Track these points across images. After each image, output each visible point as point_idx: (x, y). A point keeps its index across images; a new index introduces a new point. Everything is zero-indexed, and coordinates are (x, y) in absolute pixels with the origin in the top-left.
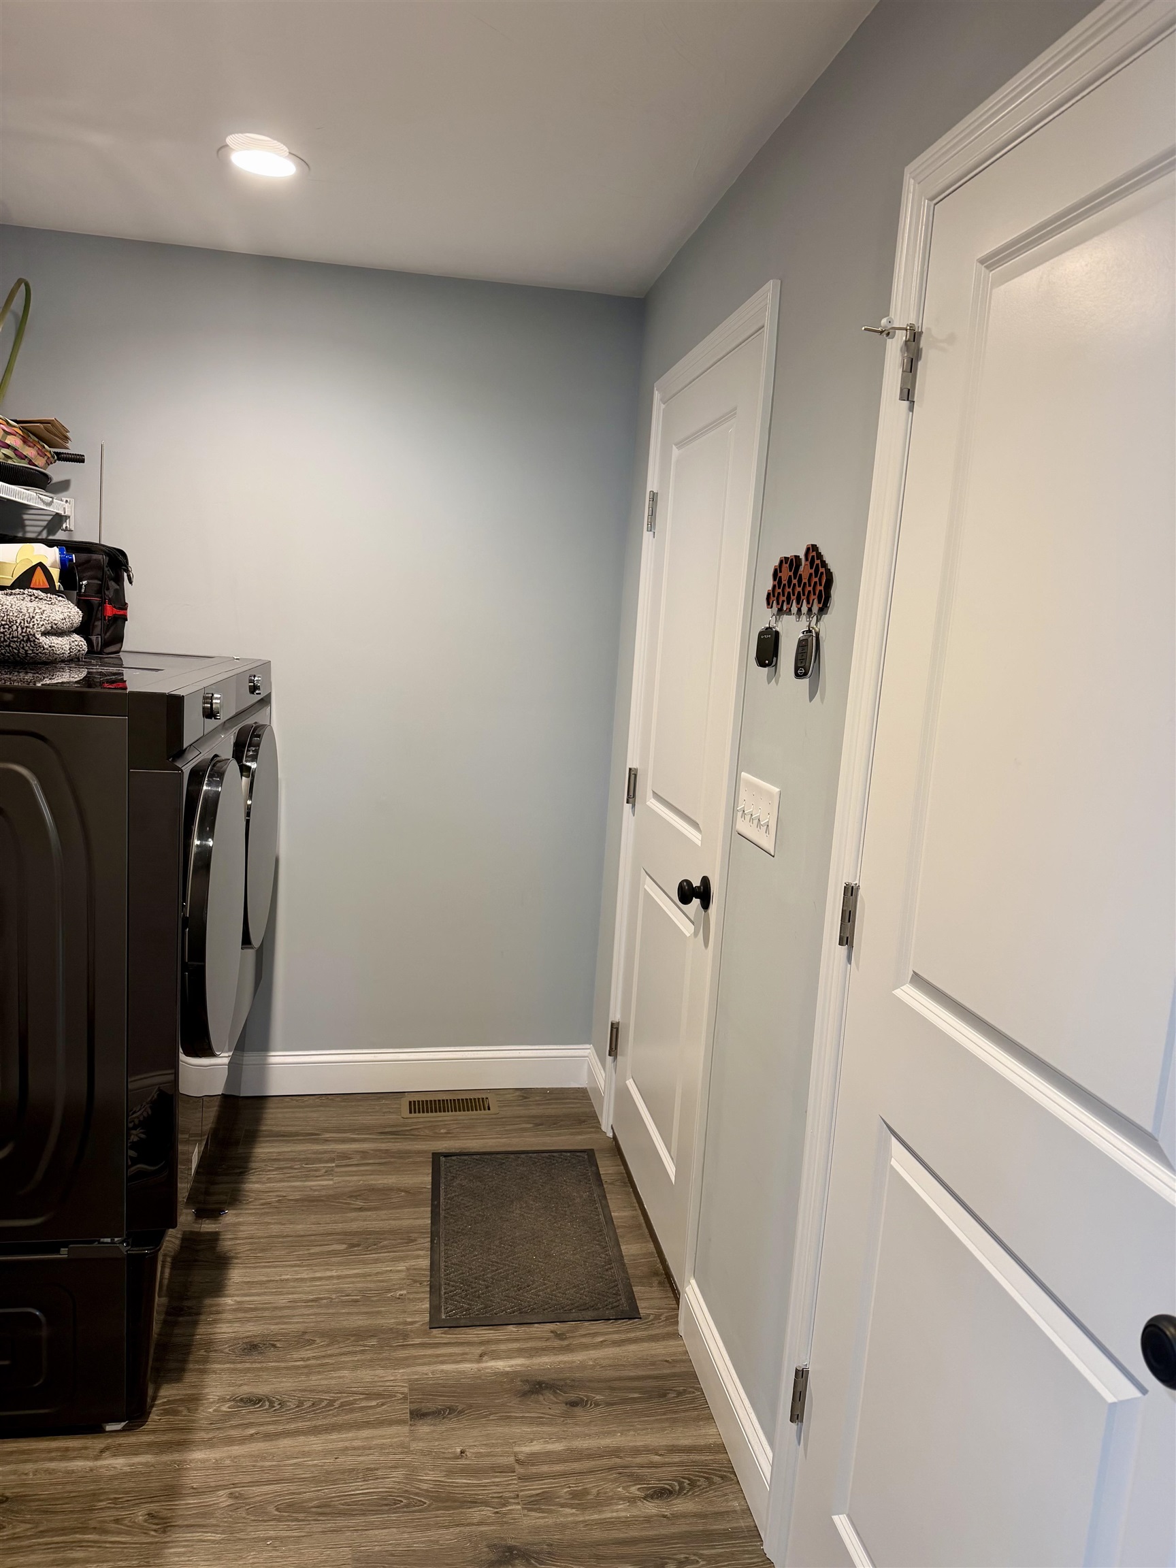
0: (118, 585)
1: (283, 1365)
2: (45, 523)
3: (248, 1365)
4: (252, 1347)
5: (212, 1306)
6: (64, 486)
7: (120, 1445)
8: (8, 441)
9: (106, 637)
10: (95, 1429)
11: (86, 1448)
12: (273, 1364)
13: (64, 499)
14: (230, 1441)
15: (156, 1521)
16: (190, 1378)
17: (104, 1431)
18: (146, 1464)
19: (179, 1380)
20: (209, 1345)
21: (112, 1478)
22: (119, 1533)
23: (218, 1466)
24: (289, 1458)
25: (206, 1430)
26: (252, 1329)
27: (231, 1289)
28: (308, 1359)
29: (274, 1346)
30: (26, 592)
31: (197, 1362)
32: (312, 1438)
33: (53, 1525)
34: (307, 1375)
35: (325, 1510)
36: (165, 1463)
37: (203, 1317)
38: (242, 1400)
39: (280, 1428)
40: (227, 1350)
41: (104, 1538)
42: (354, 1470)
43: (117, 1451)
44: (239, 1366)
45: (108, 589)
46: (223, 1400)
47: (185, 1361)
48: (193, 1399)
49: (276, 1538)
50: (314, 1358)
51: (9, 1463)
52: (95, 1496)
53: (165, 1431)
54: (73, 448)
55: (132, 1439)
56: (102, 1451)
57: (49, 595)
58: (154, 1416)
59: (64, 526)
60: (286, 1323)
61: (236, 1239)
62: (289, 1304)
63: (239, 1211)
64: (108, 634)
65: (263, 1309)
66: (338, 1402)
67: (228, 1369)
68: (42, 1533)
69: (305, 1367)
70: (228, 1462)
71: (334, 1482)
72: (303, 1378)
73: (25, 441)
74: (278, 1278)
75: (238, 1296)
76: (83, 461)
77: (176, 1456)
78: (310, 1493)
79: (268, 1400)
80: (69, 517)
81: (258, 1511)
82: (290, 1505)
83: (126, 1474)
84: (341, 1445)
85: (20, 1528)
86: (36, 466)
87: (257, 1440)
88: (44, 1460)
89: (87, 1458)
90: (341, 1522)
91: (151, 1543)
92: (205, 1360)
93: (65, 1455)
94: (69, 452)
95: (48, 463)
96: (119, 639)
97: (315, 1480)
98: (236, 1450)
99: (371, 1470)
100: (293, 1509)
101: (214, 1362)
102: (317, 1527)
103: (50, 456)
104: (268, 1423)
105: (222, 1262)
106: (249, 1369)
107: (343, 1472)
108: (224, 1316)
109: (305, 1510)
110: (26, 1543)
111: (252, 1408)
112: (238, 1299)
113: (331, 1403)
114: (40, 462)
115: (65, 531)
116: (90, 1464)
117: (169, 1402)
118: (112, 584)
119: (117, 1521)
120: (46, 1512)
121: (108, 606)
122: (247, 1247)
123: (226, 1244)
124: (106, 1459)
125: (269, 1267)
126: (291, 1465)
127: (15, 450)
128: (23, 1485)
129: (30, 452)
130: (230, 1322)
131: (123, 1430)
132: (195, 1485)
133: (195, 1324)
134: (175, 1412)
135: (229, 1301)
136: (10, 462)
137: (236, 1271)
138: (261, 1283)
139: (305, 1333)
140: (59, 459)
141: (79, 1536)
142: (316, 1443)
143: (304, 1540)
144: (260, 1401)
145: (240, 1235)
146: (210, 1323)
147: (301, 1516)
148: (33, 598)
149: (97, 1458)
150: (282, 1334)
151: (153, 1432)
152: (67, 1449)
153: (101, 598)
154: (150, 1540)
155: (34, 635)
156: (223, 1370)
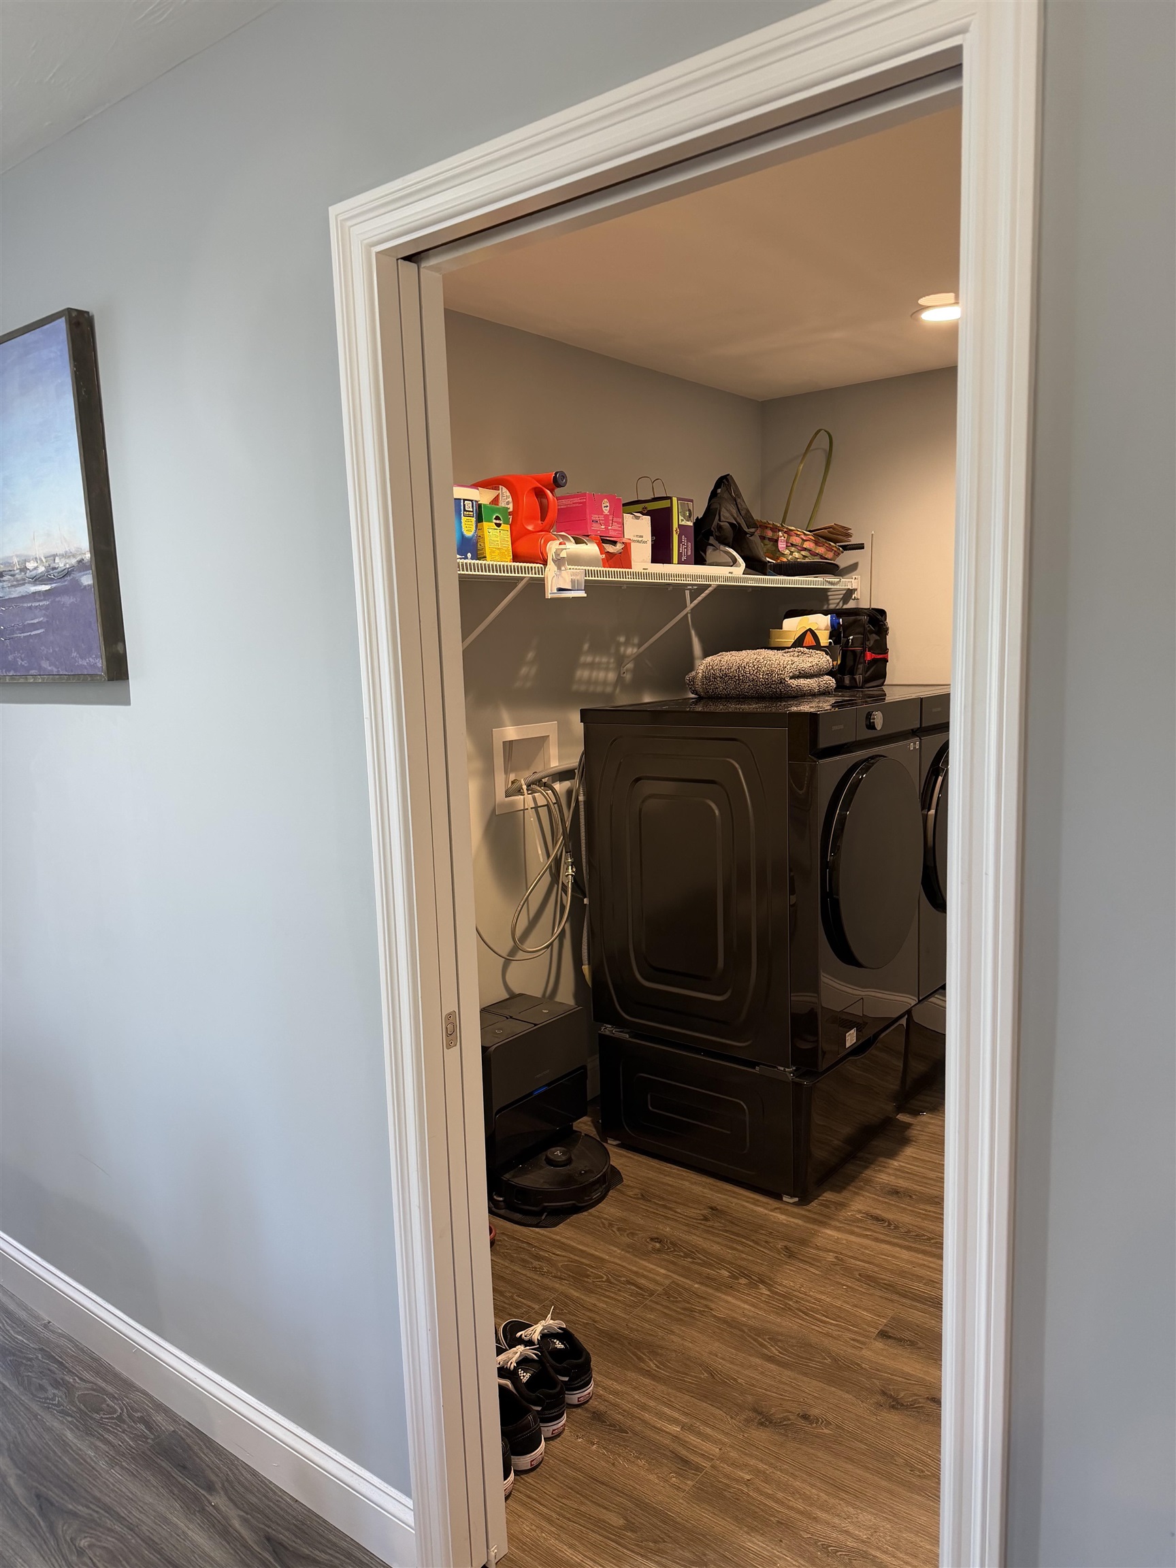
0: (879, 636)
1: (910, 1208)
2: (842, 596)
3: (887, 1200)
4: (895, 1192)
5: (882, 1162)
6: (853, 567)
7: (787, 1210)
8: (804, 546)
9: (867, 675)
10: (777, 1196)
11: (768, 1204)
12: (904, 1206)
13: (854, 577)
14: (852, 1233)
15: (787, 1251)
16: (845, 1194)
17: (782, 1199)
18: (797, 1224)
19: (839, 1192)
20: (868, 1182)
21: (775, 1222)
22: (765, 1248)
23: (837, 1241)
24: (882, 1255)
25: (841, 1222)
26: (902, 1183)
27: (900, 1158)
28: (930, 1211)
29: (911, 1196)
30: (796, 650)
31: (856, 1187)
32: (904, 1251)
33: (732, 1230)
34: (923, 1219)
35: (890, 1287)
36: (808, 1228)
37: (873, 1166)
38: (871, 1216)
39: (887, 1239)
40: (878, 1188)
41: (756, 1246)
42: (921, 1277)
43: (783, 1212)
44: (880, 1198)
45: (869, 640)
46: (860, 1212)
47: (848, 1184)
48: (841, 1205)
49: (850, 1287)
50: (934, 1212)
51: (726, 1195)
52: (761, 1227)
53: (815, 1213)
54: (854, 541)
55: (796, 1210)
56: (776, 1208)
57: (811, 650)
58: (814, 1204)
59: (853, 597)
60: (925, 1187)
61: (922, 1131)
62: (935, 1178)
63: (933, 1116)
64: (869, 673)
65: (916, 1175)
66: (935, 1241)
67: (873, 1198)
68: (726, 1231)
69: (924, 1214)
70: (844, 1242)
71: (903, 1277)
72: (919, 1220)
73: (817, 543)
74: (938, 1162)
75: (903, 1162)
76: (863, 548)
77: (816, 1227)
78: (886, 1277)
79: (889, 1222)
80: (857, 589)
81: (848, 1271)
82: (868, 1276)
83: (783, 1223)
84: (921, 1262)
85: (717, 1224)
86: (826, 559)
87: (869, 1239)
88: (744, 1200)
89: (766, 1209)
90: (895, 1297)
91: (779, 1259)
92: (861, 1188)
93: (756, 1203)
94: (850, 543)
95: (837, 554)
96: (882, 675)
97: (891, 1271)
98: (853, 1238)
99: (933, 1281)
100: (870, 1279)
101: (866, 1191)
102: (879, 1293)
103: (836, 549)
104: (882, 1234)
105: (904, 1141)
106: (886, 1202)
107: (913, 1275)
108: (887, 1170)
109: (878, 1284)
110: (717, 1232)
111: (875, 1222)
112: (902, 1164)
113: (930, 1239)
114: (830, 555)
115: (854, 600)
116: (766, 1212)
117: (826, 1201)
118: (874, 637)
119: (766, 1242)
120: (732, 1223)
121: (868, 653)
122: (927, 1138)
123: (913, 1132)
124: (776, 1213)
125: (935, 1154)
126: (883, 1259)
127: (809, 551)
128: (728, 1207)
129: (821, 550)
130: (889, 1174)
131: (794, 1204)
132: (818, 1244)
133: (866, 1167)
134: (828, 1207)
135: (896, 1163)
136: (807, 560)
137: (910, 1149)
138: (923, 1161)
139: (936, 1197)
140: (845, 550)
141: (744, 1240)
142: (905, 1255)
143: (866, 1295)
144: (883, 1220)
145: (927, 1130)
146: (875, 1171)
147: (873, 1284)
148: (800, 653)
149: (772, 1210)
150: (919, 1192)
151: (809, 1211)
152: (758, 1200)
153: (863, 647)
154: (780, 1258)
155: (784, 679)
156: (869, 1197)
